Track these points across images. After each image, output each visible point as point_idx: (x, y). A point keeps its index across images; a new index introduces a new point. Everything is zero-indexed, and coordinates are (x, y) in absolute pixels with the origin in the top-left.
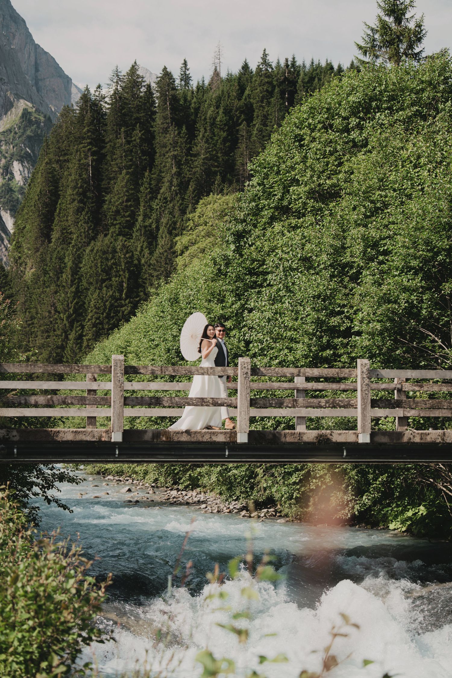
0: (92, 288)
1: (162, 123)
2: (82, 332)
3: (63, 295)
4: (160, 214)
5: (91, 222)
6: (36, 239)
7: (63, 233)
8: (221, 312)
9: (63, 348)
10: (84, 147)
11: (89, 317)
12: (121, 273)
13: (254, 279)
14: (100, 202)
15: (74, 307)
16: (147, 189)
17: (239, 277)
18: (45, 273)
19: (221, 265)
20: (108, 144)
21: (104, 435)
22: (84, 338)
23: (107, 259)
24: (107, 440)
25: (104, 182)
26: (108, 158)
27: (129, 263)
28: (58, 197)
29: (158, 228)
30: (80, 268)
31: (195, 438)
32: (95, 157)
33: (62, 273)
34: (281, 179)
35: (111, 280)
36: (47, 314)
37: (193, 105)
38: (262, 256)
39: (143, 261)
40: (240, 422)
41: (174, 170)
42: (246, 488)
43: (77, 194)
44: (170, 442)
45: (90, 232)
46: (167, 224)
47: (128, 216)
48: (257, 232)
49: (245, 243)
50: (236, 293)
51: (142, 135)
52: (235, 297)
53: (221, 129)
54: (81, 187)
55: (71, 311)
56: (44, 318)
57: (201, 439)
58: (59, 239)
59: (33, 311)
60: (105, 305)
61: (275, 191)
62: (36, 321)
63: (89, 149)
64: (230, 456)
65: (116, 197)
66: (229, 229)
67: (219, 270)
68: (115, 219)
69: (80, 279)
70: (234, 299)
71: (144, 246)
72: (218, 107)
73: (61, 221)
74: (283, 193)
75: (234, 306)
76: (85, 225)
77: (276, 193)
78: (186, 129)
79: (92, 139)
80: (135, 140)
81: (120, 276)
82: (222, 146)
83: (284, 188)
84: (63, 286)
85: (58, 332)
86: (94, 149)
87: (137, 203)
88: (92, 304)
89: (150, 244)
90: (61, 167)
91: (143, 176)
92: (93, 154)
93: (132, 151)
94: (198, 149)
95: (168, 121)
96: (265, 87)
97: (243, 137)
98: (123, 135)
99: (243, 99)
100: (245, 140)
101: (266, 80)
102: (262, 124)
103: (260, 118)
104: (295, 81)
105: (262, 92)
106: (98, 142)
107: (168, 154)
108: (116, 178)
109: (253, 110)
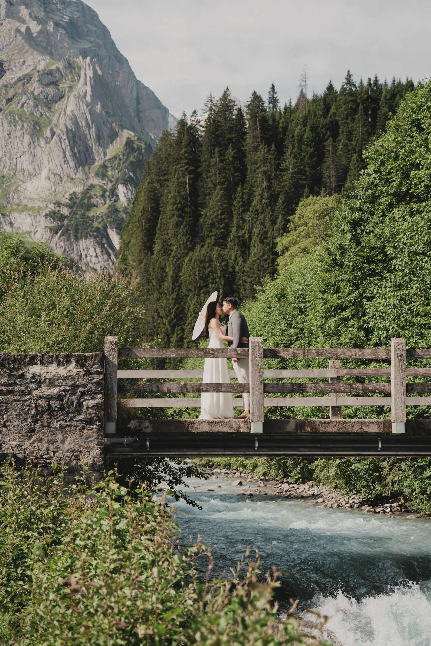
0: (191, 295)
1: (253, 142)
2: (183, 335)
3: (165, 302)
4: (252, 225)
5: (189, 234)
6: (140, 251)
7: (164, 246)
8: (339, 302)
10: (182, 167)
11: (189, 321)
12: (217, 280)
13: (373, 266)
14: (196, 216)
15: (175, 312)
16: (239, 202)
17: (357, 266)
18: (149, 282)
19: (336, 255)
20: (203, 165)
21: (242, 425)
22: (185, 341)
23: (204, 268)
24: (245, 431)
25: (200, 198)
26: (204, 176)
27: (224, 271)
28: (159, 213)
29: (250, 238)
30: (180, 277)
31: (344, 429)
32: (192, 176)
33: (164, 281)
34: (399, 165)
35: (208, 287)
36: (151, 319)
37: (281, 125)
38: (381, 243)
39: (237, 269)
40: (396, 410)
41: (265, 184)
42: (368, 482)
44: (315, 433)
45: (188, 243)
46: (259, 234)
47: (223, 228)
48: (376, 219)
49: (362, 231)
50: (353, 283)
51: (234, 153)
52: (353, 286)
53: (307, 145)
54: (180, 203)
55: (172, 316)
56: (148, 323)
57: (350, 430)
58: (161, 251)
61: (392, 178)
63: (187, 169)
64: (383, 449)
65: (211, 212)
66: (345, 218)
67: (334, 260)
68: (211, 231)
69: (180, 287)
70: (351, 288)
71: (238, 255)
72: (305, 125)
73: (162, 235)
74: (402, 179)
75: (351, 296)
76: (184, 237)
77: (394, 179)
78: (275, 147)
79: (189, 159)
80: (228, 159)
81: (216, 282)
82: (309, 161)
83: (403, 173)
84: (165, 294)
86: (191, 168)
87: (231, 216)
88: (191, 309)
89: (243, 253)
90: (162, 186)
91: (235, 191)
92: (190, 173)
93: (225, 168)
94: (287, 164)
95: (259, 140)
96: (350, 105)
97: (329, 151)
98: (217, 155)
99: (328, 117)
100: (331, 155)
101: (350, 99)
102: (347, 139)
103: (345, 133)
104: (377, 98)
105: (346, 110)
106: (195, 162)
107: (259, 169)
108: (211, 193)
109: (339, 127)
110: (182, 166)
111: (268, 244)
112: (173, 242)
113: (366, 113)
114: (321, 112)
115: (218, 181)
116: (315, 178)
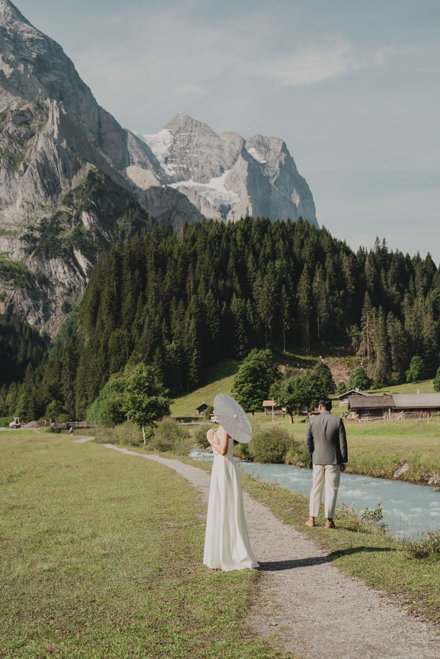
0: (113, 355)
1: (150, 266)
3: (100, 359)
5: (114, 319)
6: (89, 324)
9: (100, 383)
14: (119, 306)
15: (105, 364)
16: (141, 301)
18: (92, 347)
20: (124, 276)
23: (119, 341)
25: (121, 296)
26: (124, 282)
27: (129, 342)
28: (99, 304)
29: (144, 324)
33: (99, 347)
35: (121, 351)
36: (93, 367)
37: (168, 252)
41: (153, 293)
43: (108, 305)
45: (113, 325)
51: (139, 273)
53: (180, 267)
54: (109, 302)
55: (103, 366)
56: (91, 369)
58: (100, 326)
59: (87, 365)
60: (118, 362)
62: (88, 370)
63: (114, 279)
65: (126, 306)
68: (126, 317)
69: (107, 351)
71: (137, 334)
72: (179, 255)
73: (101, 317)
76: (111, 320)
79: (116, 273)
80: (136, 276)
84: (100, 354)
85: (98, 376)
86: (117, 278)
87: (136, 308)
88: (112, 362)
89: (140, 332)
90: (102, 285)
91: (139, 295)
92: (116, 281)
93: (134, 281)
94: (166, 281)
95: (153, 265)
96: (203, 244)
97: (190, 272)
98: (130, 275)
99: (192, 249)
100: (191, 274)
101: (203, 241)
102: (200, 264)
103: (200, 260)
104: (222, 236)
105: (201, 247)
106: (119, 274)
107: (151, 285)
108: (127, 295)
109: (197, 256)
110: (112, 276)
111: (151, 329)
112: (106, 322)
113: (215, 244)
114: (188, 247)
115: (130, 289)
116: (183, 285)
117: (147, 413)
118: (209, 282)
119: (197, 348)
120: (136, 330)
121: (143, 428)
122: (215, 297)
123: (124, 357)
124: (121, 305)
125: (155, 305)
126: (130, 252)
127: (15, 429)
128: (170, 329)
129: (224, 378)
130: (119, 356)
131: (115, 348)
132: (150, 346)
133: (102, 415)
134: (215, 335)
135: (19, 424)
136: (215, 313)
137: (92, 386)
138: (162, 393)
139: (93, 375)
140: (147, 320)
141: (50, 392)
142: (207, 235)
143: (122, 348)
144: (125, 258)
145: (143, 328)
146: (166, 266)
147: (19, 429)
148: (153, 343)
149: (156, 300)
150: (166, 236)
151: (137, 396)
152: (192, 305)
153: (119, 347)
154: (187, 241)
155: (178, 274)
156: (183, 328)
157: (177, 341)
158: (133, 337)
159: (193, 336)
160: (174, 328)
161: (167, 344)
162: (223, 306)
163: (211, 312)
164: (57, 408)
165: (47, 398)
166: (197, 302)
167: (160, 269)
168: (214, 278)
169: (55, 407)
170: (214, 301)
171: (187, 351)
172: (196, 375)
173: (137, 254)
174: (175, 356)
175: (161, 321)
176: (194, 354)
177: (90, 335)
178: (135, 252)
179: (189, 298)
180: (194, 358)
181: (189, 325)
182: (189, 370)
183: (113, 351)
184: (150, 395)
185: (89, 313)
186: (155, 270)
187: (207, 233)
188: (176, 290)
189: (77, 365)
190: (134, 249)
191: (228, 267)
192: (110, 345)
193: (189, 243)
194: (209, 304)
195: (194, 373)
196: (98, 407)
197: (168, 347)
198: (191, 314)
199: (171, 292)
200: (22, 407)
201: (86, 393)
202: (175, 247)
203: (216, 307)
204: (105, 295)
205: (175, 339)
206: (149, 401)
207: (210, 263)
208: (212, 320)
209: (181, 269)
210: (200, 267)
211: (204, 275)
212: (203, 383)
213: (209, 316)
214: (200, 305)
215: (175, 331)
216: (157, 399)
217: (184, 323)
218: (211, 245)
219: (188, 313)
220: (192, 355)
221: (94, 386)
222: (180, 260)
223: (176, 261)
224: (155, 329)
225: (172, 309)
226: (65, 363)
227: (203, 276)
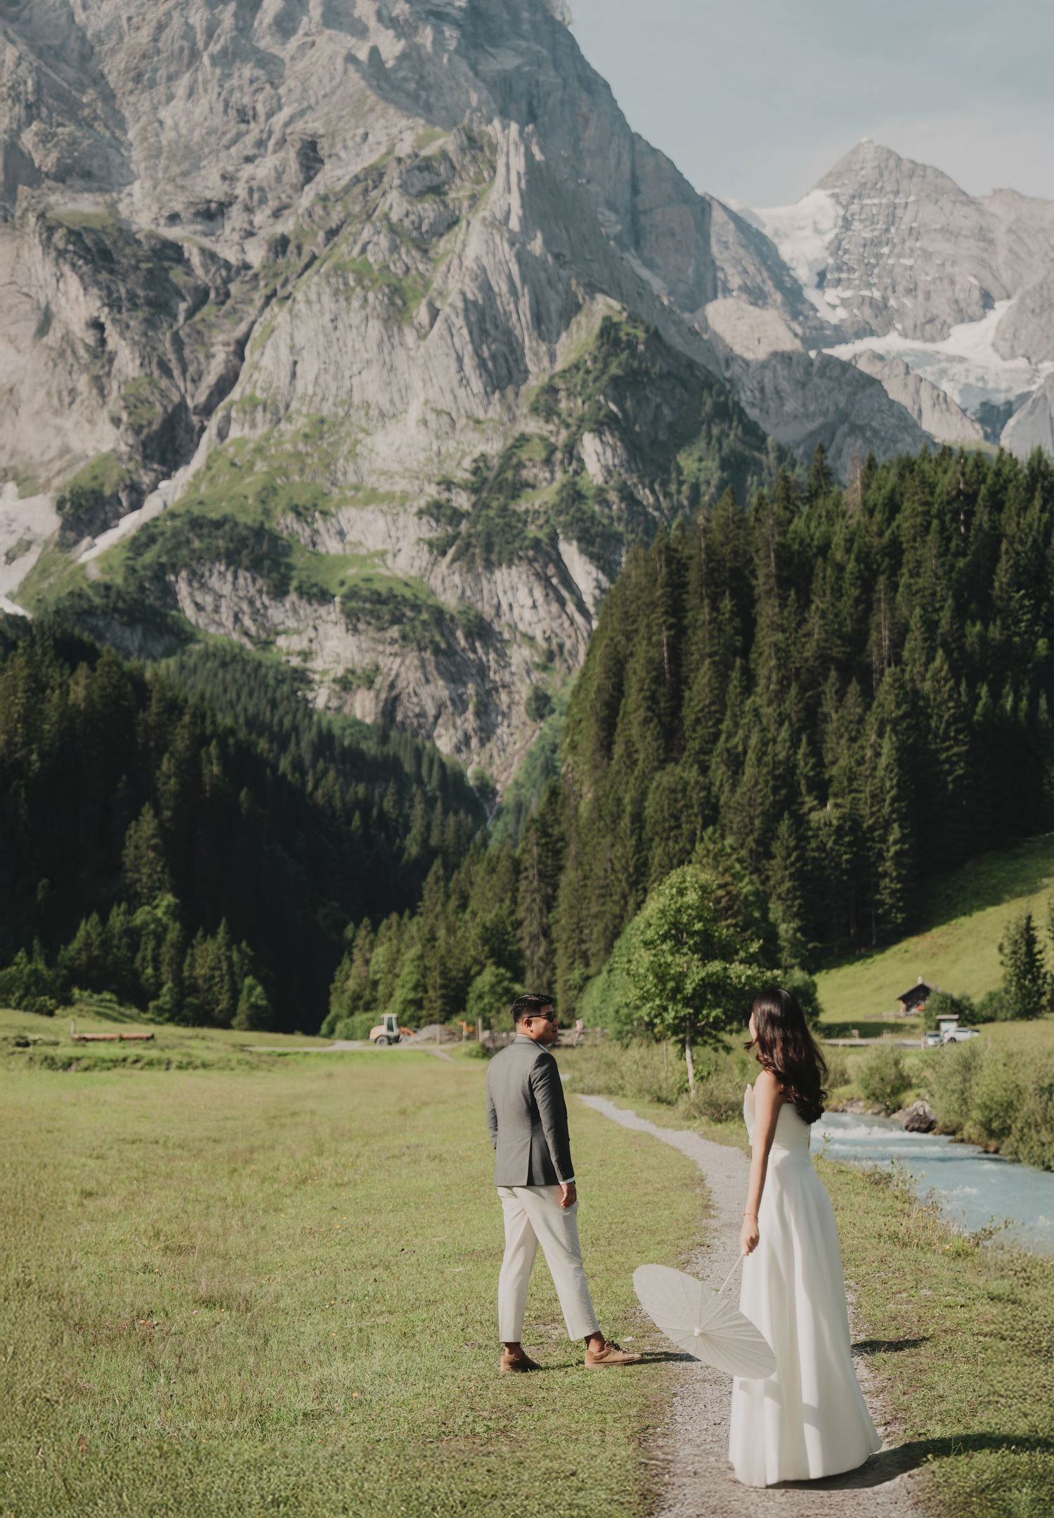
0: (657, 839)
1: (765, 584)
3: (621, 849)
4: (748, 733)
5: (662, 736)
6: (594, 752)
7: (626, 749)
9: (622, 918)
10: (657, 619)
12: (694, 818)
14: (677, 699)
15: (635, 864)
16: (738, 687)
18: (601, 817)
20: (690, 614)
23: (676, 800)
25: (681, 672)
26: (690, 631)
27: (704, 804)
28: (620, 694)
29: (745, 752)
30: (645, 808)
32: (671, 633)
33: (619, 817)
35: (681, 827)
36: (602, 874)
39: (722, 802)
41: (773, 663)
43: (644, 698)
45: (659, 754)
51: (733, 605)
53: (851, 585)
54: (649, 689)
55: (631, 870)
56: (598, 878)
58: (622, 756)
59: (586, 867)
62: (588, 882)
63: (663, 622)
65: (697, 698)
68: (694, 731)
69: (642, 828)
71: (725, 778)
72: (848, 551)
76: (653, 743)
78: (797, 593)
79: (668, 606)
80: (723, 615)
82: (852, 611)
84: (621, 838)
85: (616, 898)
86: (672, 620)
87: (724, 706)
89: (735, 773)
90: (629, 639)
91: (732, 667)
92: (669, 628)
93: (720, 629)
94: (809, 626)
95: (772, 581)
96: (919, 520)
97: (879, 600)
98: (706, 610)
99: (888, 533)
100: (883, 605)
101: (920, 509)
102: (911, 576)
103: (911, 565)
104: (976, 493)
105: (914, 527)
106: (676, 610)
107: (766, 638)
108: (698, 669)
109: (902, 552)
110: (658, 615)
111: (767, 764)
112: (638, 746)
113: (955, 519)
114: (875, 528)
115: (708, 650)
116: (858, 639)
117: (698, 1011)
118: (937, 627)
119: (900, 820)
120: (723, 768)
121: (688, 1052)
122: (955, 672)
123: (688, 847)
124: (682, 698)
125: (779, 696)
126: (707, 547)
127: (385, 1048)
128: (820, 765)
129: (981, 908)
130: (676, 842)
131: (664, 820)
132: (763, 813)
133: (617, 1012)
134: (953, 781)
135: (396, 1032)
136: (955, 719)
137: (601, 926)
138: (742, 954)
139: (603, 896)
140: (754, 741)
141: (486, 941)
142: (932, 494)
143: (684, 819)
144: (693, 564)
145: (743, 763)
146: (810, 582)
147: (395, 1047)
148: (773, 805)
149: (780, 683)
150: (811, 498)
151: (670, 959)
152: (886, 695)
153: (677, 818)
154: (871, 513)
155: (846, 605)
156: (860, 762)
157: (840, 801)
158: (715, 789)
159: (888, 784)
160: (833, 763)
161: (812, 809)
162: (979, 697)
163: (941, 717)
164: (500, 990)
165: (476, 961)
166: (902, 687)
167: (792, 593)
168: (953, 617)
169: (493, 986)
170: (951, 683)
171: (872, 829)
172: (899, 900)
173: (727, 550)
174: (835, 842)
175: (795, 744)
176: (891, 838)
177: (596, 782)
178: (722, 545)
179: (876, 676)
180: (893, 850)
181: (878, 755)
182: (877, 885)
183: (659, 828)
184: (707, 957)
185: (593, 720)
186: (779, 596)
187: (932, 487)
188: (837, 652)
189: (561, 868)
190: (720, 537)
191: (996, 584)
192: (649, 812)
193: (878, 517)
194: (937, 692)
195: (893, 892)
196: (609, 986)
197: (814, 816)
198: (882, 723)
199: (824, 659)
200: (410, 985)
201: (584, 947)
202: (837, 528)
203: (958, 701)
204: (637, 671)
205: (836, 795)
206: (703, 974)
207: (940, 572)
208: (946, 738)
209: (855, 592)
210: (909, 586)
211: (923, 608)
212: (917, 924)
213: (938, 728)
214: (912, 698)
215: (834, 771)
216: (725, 969)
217: (862, 748)
218: (942, 522)
219: (872, 719)
220: (883, 840)
221: (606, 928)
222: (851, 566)
223: (840, 568)
224: (777, 764)
225: (828, 706)
226: (527, 861)
227: (918, 611)
